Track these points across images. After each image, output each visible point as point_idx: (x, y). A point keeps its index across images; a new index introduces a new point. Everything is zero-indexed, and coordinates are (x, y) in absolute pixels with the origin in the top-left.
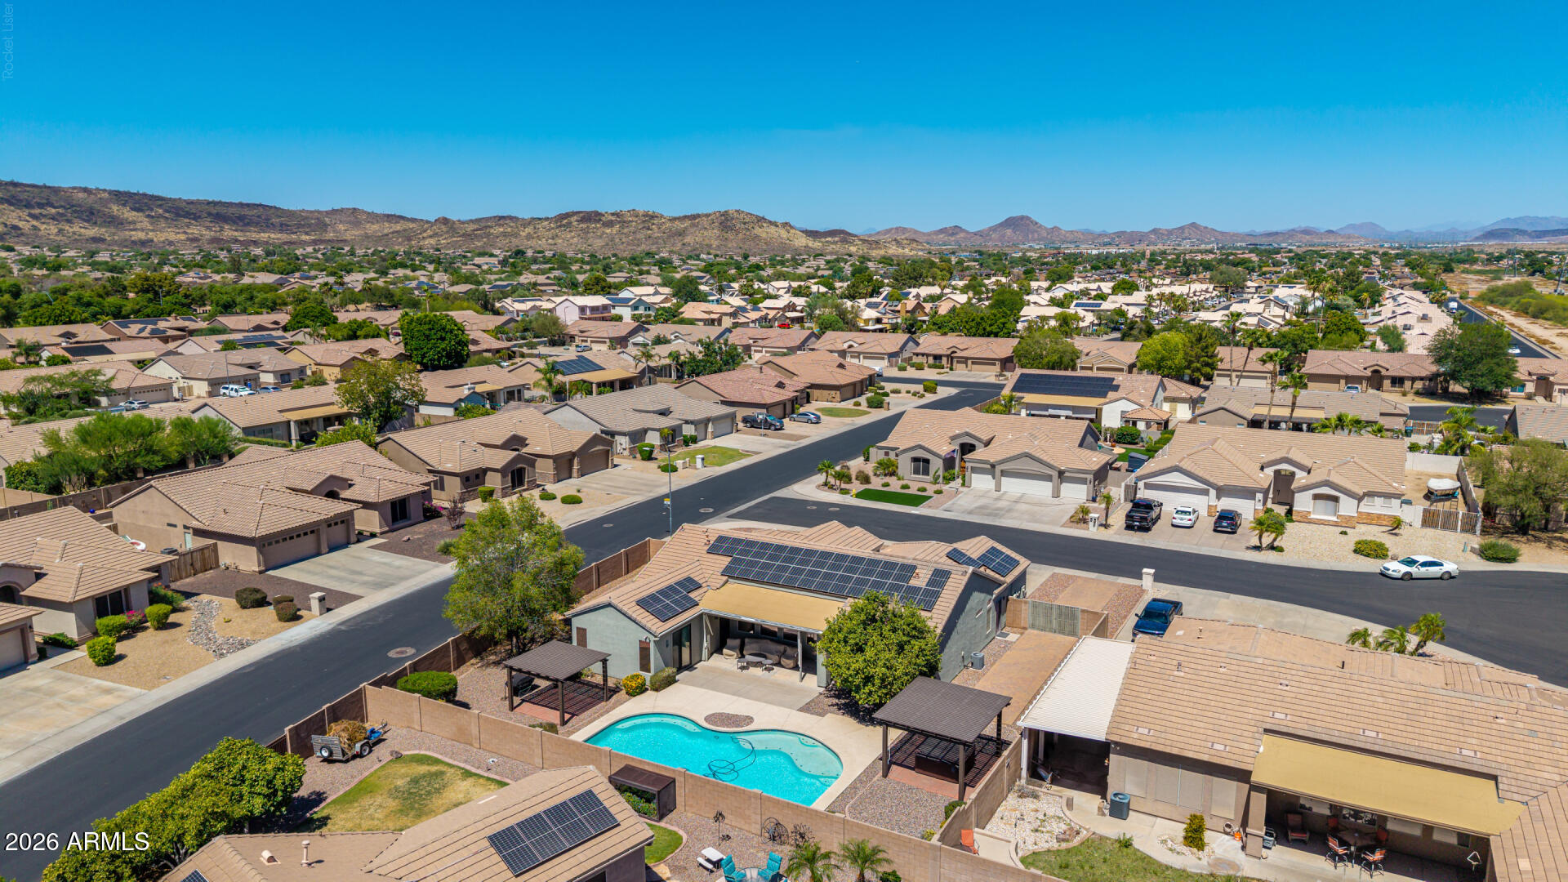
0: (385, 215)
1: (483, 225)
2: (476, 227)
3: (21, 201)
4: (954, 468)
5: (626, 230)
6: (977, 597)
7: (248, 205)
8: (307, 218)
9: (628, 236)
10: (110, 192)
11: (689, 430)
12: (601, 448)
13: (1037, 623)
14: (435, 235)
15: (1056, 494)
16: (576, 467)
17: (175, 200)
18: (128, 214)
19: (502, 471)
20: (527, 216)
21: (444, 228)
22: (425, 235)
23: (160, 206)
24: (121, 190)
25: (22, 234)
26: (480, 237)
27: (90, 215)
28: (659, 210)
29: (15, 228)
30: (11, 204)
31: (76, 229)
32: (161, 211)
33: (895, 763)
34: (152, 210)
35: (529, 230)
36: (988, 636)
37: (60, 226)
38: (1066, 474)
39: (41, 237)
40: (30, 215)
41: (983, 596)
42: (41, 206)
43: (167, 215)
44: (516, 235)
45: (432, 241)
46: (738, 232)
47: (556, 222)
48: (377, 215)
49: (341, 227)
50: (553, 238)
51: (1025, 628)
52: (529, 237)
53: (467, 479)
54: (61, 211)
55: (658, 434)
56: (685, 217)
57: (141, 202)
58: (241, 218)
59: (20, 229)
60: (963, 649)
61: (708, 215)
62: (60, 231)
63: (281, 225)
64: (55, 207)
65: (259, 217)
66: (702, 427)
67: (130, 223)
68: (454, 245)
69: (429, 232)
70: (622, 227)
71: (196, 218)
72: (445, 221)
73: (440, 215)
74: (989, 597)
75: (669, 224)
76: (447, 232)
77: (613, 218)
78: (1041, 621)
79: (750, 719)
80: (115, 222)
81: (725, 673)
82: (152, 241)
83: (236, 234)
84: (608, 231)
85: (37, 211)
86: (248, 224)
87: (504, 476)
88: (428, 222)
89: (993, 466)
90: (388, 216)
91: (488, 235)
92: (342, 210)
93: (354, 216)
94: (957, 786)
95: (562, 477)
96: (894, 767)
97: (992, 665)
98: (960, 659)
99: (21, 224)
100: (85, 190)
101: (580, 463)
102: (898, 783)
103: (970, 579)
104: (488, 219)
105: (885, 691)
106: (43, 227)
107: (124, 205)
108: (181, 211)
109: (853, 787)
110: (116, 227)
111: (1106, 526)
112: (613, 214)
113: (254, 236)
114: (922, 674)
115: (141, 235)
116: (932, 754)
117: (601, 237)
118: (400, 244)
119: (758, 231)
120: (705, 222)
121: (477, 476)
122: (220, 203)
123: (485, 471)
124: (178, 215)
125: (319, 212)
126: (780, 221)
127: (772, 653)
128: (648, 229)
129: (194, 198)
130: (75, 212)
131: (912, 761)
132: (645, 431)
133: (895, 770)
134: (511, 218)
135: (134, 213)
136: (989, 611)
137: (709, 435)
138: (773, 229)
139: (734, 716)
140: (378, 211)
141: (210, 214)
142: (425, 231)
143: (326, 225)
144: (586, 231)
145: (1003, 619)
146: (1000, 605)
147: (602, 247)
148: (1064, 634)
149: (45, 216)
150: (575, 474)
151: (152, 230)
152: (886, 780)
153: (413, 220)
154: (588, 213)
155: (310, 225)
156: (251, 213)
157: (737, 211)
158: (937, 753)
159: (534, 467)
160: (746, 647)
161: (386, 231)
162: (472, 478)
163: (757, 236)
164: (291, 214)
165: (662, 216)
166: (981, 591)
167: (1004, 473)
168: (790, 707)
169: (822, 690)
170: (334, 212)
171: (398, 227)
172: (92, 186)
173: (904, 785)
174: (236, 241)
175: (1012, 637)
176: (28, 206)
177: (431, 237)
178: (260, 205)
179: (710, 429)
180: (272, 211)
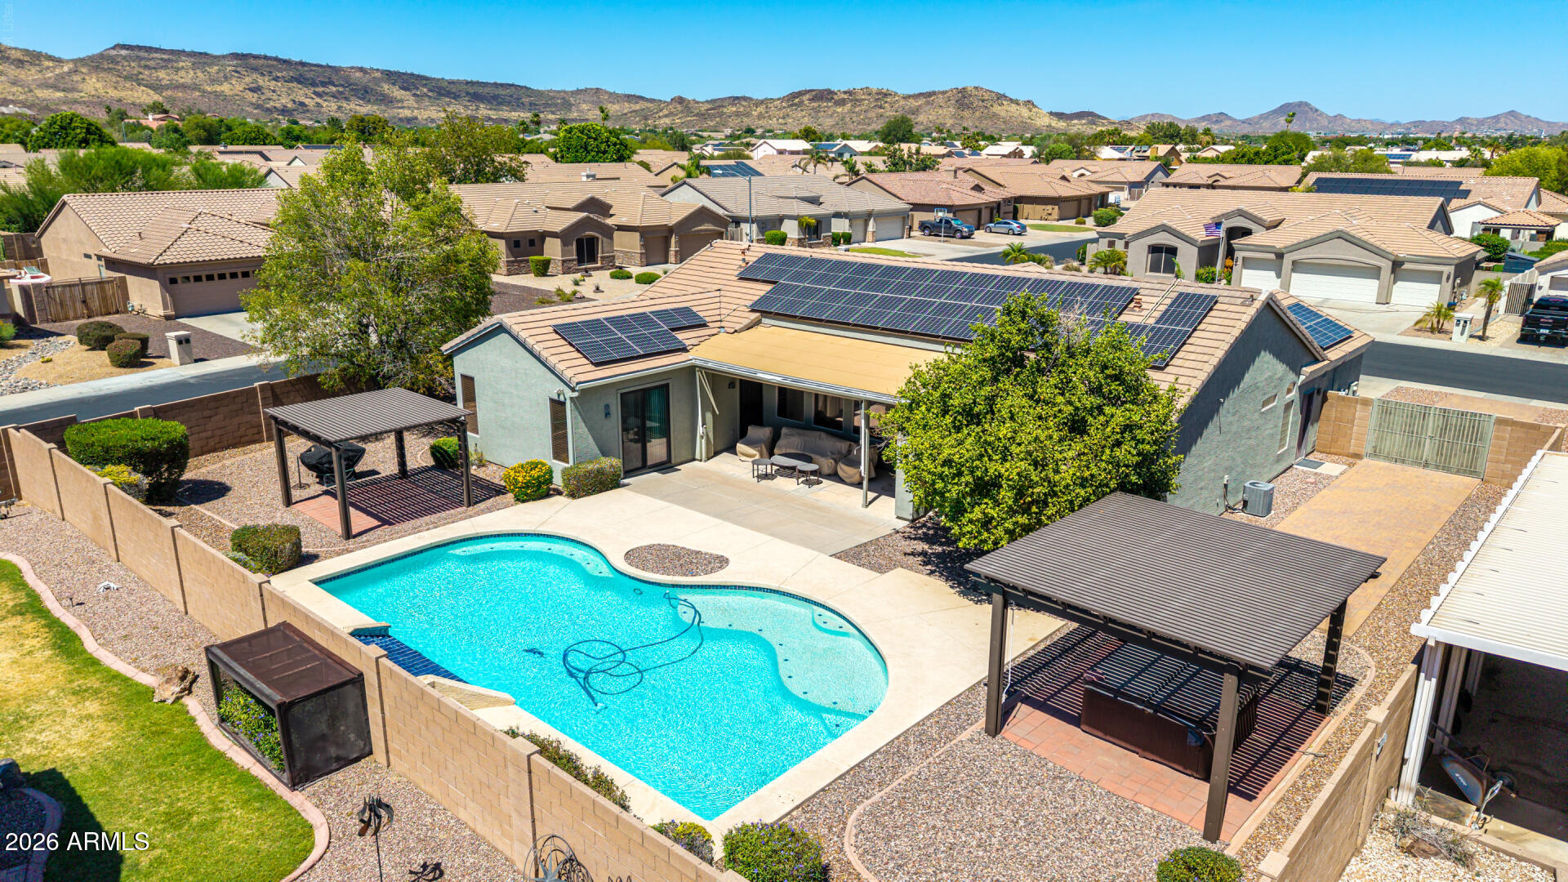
0: (625, 95)
1: (717, 104)
2: (709, 106)
3: (307, 79)
4: (1214, 265)
5: (857, 109)
6: (1267, 367)
7: (502, 85)
8: (553, 98)
9: (859, 115)
10: (383, 72)
11: (840, 226)
12: (711, 227)
13: (1387, 446)
14: (671, 114)
15: (1384, 299)
16: (673, 248)
17: (438, 80)
18: (397, 93)
19: (564, 236)
20: (761, 98)
21: (679, 107)
22: (661, 114)
23: (425, 85)
24: (392, 69)
25: (308, 111)
26: (712, 117)
27: (364, 93)
28: (893, 89)
29: (302, 104)
30: (299, 82)
31: (352, 106)
32: (425, 90)
33: (1027, 700)
34: (418, 89)
35: (761, 109)
36: (1279, 459)
37: (339, 104)
38: (1406, 266)
39: (323, 113)
40: (315, 93)
41: (1280, 368)
42: (324, 84)
43: (430, 94)
44: (748, 115)
45: (667, 121)
46: (974, 110)
47: (788, 101)
48: (618, 95)
49: (584, 107)
50: (784, 118)
51: (1358, 456)
52: (760, 116)
53: (517, 244)
54: (341, 89)
55: (796, 223)
56: (921, 94)
57: (409, 81)
58: (495, 97)
59: (306, 106)
60: (1228, 470)
61: (944, 93)
62: (340, 108)
63: (531, 104)
64: (335, 86)
65: (511, 96)
66: (860, 223)
67: (399, 101)
68: (688, 124)
69: (665, 112)
70: (854, 106)
71: (456, 97)
72: (680, 100)
73: (676, 94)
74: (1292, 376)
75: (902, 102)
76: (682, 112)
77: (845, 96)
78: (1395, 442)
79: (723, 561)
80: (386, 100)
81: (726, 481)
82: (416, 118)
83: (490, 112)
84: (840, 110)
85: (320, 89)
86: (501, 104)
87: (565, 244)
88: (665, 102)
89: (1280, 256)
90: (629, 96)
91: (721, 115)
92: (586, 90)
93: (595, 95)
94: (1204, 788)
95: (652, 260)
96: (1022, 710)
97: (1289, 511)
98: (1221, 491)
99: (307, 101)
100: (361, 69)
101: (680, 243)
102: (1026, 755)
103: (1260, 313)
104: (723, 100)
105: (1022, 519)
106: (325, 104)
107: (394, 84)
108: (443, 90)
109: (895, 752)
110: (386, 105)
111: (1482, 338)
112: (845, 93)
113: (505, 114)
114: (1125, 487)
115: (407, 113)
116: (1135, 688)
117: (831, 116)
118: (637, 123)
119: (997, 109)
120: (940, 99)
121: (532, 243)
122: (478, 83)
123: (543, 236)
124: (440, 94)
125: (565, 92)
126: (1022, 98)
127: (823, 455)
128: (881, 107)
129: (455, 78)
130: (352, 90)
131: (1074, 699)
132: (781, 219)
133: (1027, 721)
134: (745, 98)
135: (402, 92)
136: (1288, 406)
137: (869, 236)
138: (1014, 107)
139: (690, 552)
140: (619, 91)
141: (468, 94)
142: (661, 110)
143: (571, 105)
144: (817, 110)
145: (1313, 432)
146: (1312, 402)
147: (832, 126)
148: (1447, 469)
149: (327, 94)
150: (672, 258)
151: (418, 109)
152: (995, 744)
153: (652, 101)
154: (820, 91)
155: (556, 105)
156: (503, 93)
157: (976, 88)
158: (1146, 686)
159: (611, 238)
160: (780, 443)
161: (625, 111)
162: (524, 243)
163: (995, 115)
164: (540, 94)
165: (896, 94)
166: (1279, 355)
167: (1296, 266)
168: (820, 550)
169: (901, 525)
170: (578, 92)
171: (637, 107)
172: (367, 66)
173: (1042, 762)
174: (490, 119)
175: (1330, 468)
176: (314, 84)
177: (666, 116)
178: (512, 85)
179: (871, 227)
180: (523, 91)
